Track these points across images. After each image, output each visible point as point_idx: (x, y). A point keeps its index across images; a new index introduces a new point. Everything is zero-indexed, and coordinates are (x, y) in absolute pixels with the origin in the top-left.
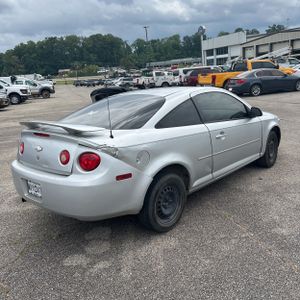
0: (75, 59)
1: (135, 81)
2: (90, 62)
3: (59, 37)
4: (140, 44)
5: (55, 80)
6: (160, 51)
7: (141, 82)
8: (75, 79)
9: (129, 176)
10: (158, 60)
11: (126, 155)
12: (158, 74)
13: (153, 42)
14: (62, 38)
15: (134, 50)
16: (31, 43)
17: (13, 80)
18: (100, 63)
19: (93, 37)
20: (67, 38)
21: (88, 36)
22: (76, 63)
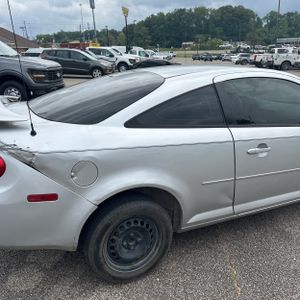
0: (200, 32)
1: (252, 58)
2: (214, 35)
3: (188, 8)
4: (274, 17)
5: (175, 53)
6: (295, 26)
7: (258, 60)
8: (195, 52)
9: (53, 197)
10: (292, 36)
11: (50, 165)
12: (280, 51)
13: (289, 14)
14: (191, 10)
15: (265, 23)
16: (161, 14)
17: (128, 50)
18: (224, 37)
19: (222, 9)
20: (196, 10)
21: (217, 8)
22: (198, 36)
